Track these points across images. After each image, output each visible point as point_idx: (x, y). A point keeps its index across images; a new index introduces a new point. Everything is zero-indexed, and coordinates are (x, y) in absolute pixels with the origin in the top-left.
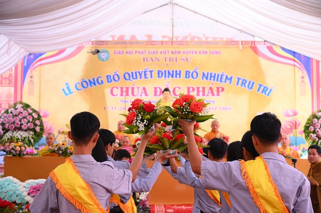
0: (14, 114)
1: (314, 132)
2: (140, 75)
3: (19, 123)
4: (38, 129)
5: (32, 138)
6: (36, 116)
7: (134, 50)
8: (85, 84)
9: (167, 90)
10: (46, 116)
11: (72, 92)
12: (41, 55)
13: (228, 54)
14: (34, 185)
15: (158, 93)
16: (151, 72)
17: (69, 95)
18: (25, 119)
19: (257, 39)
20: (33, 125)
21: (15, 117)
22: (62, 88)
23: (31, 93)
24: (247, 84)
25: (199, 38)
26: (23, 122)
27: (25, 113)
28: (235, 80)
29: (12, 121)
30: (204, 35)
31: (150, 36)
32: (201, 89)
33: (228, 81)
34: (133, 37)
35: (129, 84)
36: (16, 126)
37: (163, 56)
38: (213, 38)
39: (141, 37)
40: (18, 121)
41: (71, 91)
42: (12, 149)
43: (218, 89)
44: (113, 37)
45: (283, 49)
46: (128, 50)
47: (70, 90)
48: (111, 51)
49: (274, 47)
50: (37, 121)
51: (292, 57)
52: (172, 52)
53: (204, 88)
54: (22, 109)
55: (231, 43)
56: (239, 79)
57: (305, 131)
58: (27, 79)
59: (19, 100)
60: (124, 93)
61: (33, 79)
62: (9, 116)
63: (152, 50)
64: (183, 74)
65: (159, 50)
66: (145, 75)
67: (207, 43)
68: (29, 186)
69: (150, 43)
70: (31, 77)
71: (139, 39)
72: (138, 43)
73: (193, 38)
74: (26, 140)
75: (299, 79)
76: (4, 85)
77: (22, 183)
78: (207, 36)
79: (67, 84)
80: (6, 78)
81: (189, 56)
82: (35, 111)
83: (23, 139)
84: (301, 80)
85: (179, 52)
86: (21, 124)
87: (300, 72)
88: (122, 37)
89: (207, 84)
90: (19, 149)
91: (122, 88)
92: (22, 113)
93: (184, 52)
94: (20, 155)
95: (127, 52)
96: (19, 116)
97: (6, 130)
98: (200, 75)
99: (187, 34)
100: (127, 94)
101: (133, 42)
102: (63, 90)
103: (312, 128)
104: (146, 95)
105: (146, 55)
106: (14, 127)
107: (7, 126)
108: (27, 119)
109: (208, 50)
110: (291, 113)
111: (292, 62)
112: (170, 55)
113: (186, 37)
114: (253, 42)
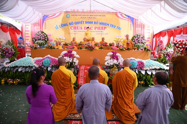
0: (38, 35)
1: (134, 42)
2: (80, 23)
4: (46, 40)
5: (44, 43)
7: (78, 14)
8: (62, 26)
9: (88, 28)
10: (50, 36)
11: (59, 28)
12: (48, 16)
13: (108, 16)
14: (37, 59)
15: (86, 29)
16: (83, 22)
19: (118, 12)
20: (44, 38)
22: (55, 27)
23: (45, 28)
24: (113, 26)
25: (99, 11)
26: (41, 37)
27: (42, 35)
28: (110, 25)
30: (100, 10)
31: (83, 10)
32: (99, 28)
33: (107, 25)
34: (78, 10)
35: (76, 26)
37: (87, 16)
38: (103, 11)
39: (80, 10)
40: (39, 37)
42: (33, 46)
43: (104, 27)
44: (71, 10)
45: (125, 15)
46: (76, 14)
48: (71, 15)
49: (122, 14)
50: (46, 37)
51: (128, 18)
52: (90, 15)
53: (100, 27)
54: (41, 33)
55: (109, 13)
56: (111, 24)
58: (44, 24)
60: (75, 29)
63: (84, 14)
64: (93, 23)
65: (86, 15)
66: (82, 23)
67: (101, 12)
68: (35, 60)
69: (83, 12)
70: (45, 23)
71: (80, 11)
72: (79, 12)
73: (97, 11)
75: (130, 25)
77: (33, 59)
78: (101, 10)
79: (57, 25)
80: (37, 24)
81: (95, 17)
82: (45, 34)
83: (41, 43)
85: (92, 15)
87: (130, 23)
88: (74, 10)
89: (101, 26)
90: (35, 46)
91: (74, 27)
93: (94, 15)
94: (35, 48)
95: (76, 15)
96: (40, 35)
98: (99, 23)
99: (95, 9)
100: (76, 29)
101: (78, 12)
103: (133, 40)
104: (82, 29)
105: (82, 16)
106: (38, 39)
107: (36, 39)
109: (102, 15)
111: (128, 19)
112: (90, 16)
113: (95, 10)
114: (116, 13)
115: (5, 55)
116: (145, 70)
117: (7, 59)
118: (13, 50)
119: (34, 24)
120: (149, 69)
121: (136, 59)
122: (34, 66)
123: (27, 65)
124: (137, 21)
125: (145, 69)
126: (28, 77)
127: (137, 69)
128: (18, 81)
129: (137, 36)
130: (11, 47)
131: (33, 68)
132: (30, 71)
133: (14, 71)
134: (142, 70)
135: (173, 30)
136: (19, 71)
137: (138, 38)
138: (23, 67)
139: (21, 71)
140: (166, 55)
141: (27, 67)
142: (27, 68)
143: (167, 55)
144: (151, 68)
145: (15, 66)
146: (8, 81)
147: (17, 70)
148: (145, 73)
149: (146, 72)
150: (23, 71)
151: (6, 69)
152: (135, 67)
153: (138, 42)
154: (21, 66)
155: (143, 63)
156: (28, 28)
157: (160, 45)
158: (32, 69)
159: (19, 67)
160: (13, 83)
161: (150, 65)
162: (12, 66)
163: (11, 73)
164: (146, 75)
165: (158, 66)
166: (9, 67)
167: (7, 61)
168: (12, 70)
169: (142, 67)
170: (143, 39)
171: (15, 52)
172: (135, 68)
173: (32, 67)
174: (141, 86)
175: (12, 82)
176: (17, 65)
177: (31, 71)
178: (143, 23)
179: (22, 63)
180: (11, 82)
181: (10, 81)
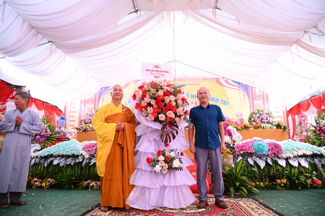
1: (254, 121)
12: (108, 87)
14: (88, 144)
19: (219, 77)
21: (91, 117)
24: (215, 100)
25: (189, 77)
29: (89, 119)
30: (191, 76)
38: (196, 77)
42: (81, 128)
45: (233, 81)
49: (228, 80)
51: (238, 85)
53: (192, 103)
55: (206, 79)
57: (249, 122)
58: (101, 100)
59: (96, 109)
61: (104, 100)
62: (88, 116)
67: (193, 79)
68: (84, 145)
73: (186, 77)
76: (89, 103)
77: (81, 143)
78: (193, 76)
80: (90, 100)
84: (243, 97)
87: (242, 93)
89: (194, 100)
94: (85, 131)
98: (190, 96)
99: (183, 76)
103: (253, 119)
107: (86, 121)
109: (194, 83)
110: (239, 115)
111: (238, 88)
114: (217, 79)
115: (35, 138)
116: (286, 157)
117: (37, 144)
118: (48, 130)
119: (85, 100)
120: (292, 156)
121: (263, 140)
122: (82, 155)
123: (69, 153)
124: (253, 90)
125: (284, 156)
126: (69, 173)
127: (268, 156)
128: (49, 181)
129: (259, 112)
130: (45, 126)
131: (79, 159)
132: (72, 164)
133: (46, 165)
134: (279, 158)
135: (322, 96)
136: (55, 164)
137: (261, 114)
138: (63, 156)
139: (59, 164)
140: (318, 132)
141: (69, 157)
142: (69, 160)
143: (321, 131)
144: (296, 154)
145: (48, 155)
146: (32, 182)
147: (52, 162)
148: (286, 164)
149: (288, 163)
150: (61, 165)
151: (33, 161)
152: (264, 153)
153: (261, 122)
154: (59, 156)
155: (278, 145)
156: (74, 108)
157: (303, 122)
158: (77, 161)
159: (56, 157)
160: (42, 185)
161: (293, 148)
162: (43, 156)
163: (39, 168)
164: (289, 169)
165: (309, 149)
166: (37, 157)
167: (36, 148)
168: (41, 163)
169: (278, 152)
170: (270, 116)
171: (52, 135)
172: (264, 155)
173: (77, 156)
174: (282, 190)
175: (40, 185)
176: (51, 152)
177: (75, 164)
178: (265, 92)
179: (60, 149)
180: (38, 183)
181: (36, 181)
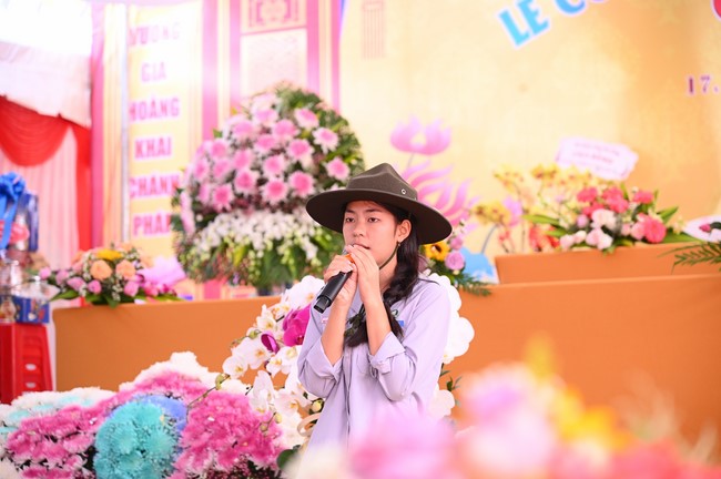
0: (239, 137)
3: (255, 176)
5: (313, 241)
6: (329, 142)
10: (434, 147)
11: (545, 25)
17: (533, 39)
18: (280, 158)
20: (311, 180)
21: (238, 152)
22: (502, 10)
29: (227, 171)
36: (239, 190)
40: (246, 169)
41: (540, 20)
47: (536, 13)
50: (337, 160)
54: (275, 115)
62: (218, 149)
74: (284, 250)
76: (270, 25)
82: (332, 120)
83: (270, 245)
86: (262, 182)
90: (105, 272)
92: (267, 131)
94: (103, 298)
96: (257, 148)
97: (207, 215)
102: (506, 17)
106: (231, 197)
108: (287, 158)
